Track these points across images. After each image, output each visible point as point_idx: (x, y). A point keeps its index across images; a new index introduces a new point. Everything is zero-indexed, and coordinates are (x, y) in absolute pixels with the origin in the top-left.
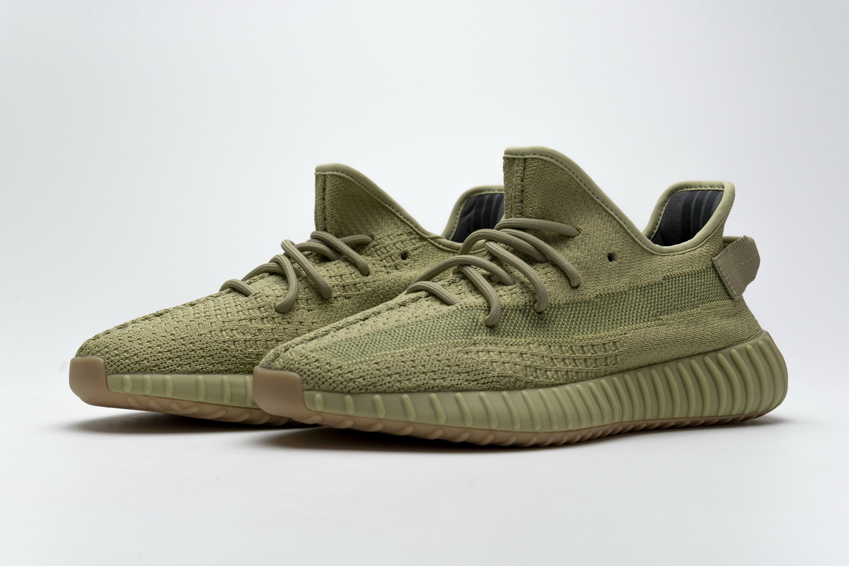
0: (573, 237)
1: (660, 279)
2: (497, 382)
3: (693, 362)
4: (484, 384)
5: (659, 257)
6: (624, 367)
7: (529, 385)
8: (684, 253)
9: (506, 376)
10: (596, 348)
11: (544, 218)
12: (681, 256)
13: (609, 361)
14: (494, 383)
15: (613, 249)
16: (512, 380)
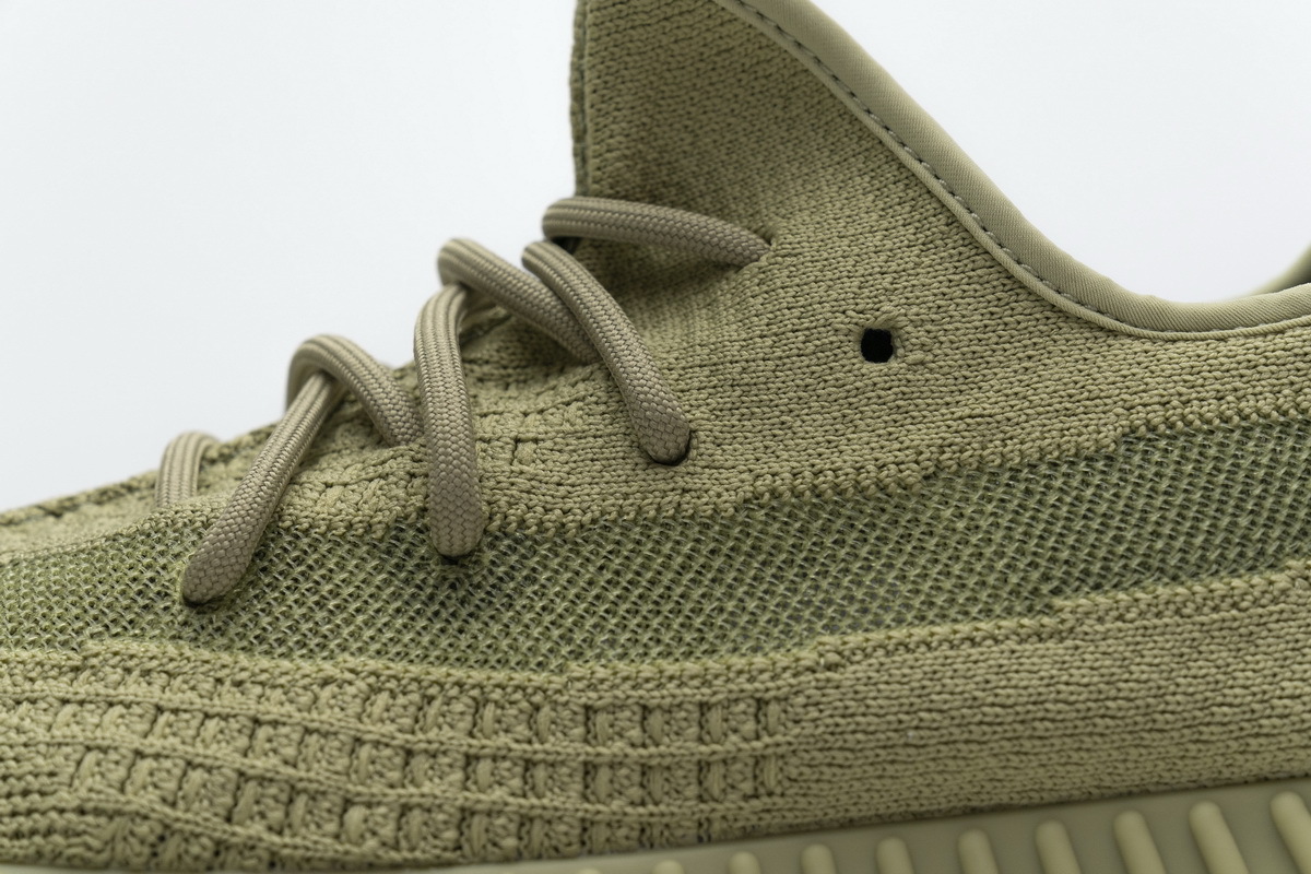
0: (739, 268)
1: (1108, 435)
2: (66, 833)
3: (1206, 815)
4: (17, 835)
5: (1137, 346)
6: (817, 810)
7: (232, 856)
8: (1282, 332)
9: (119, 813)
10: (656, 720)
11: (654, 199)
12: (1259, 342)
13: (715, 782)
14: (57, 839)
15: (890, 310)
16: (143, 829)
